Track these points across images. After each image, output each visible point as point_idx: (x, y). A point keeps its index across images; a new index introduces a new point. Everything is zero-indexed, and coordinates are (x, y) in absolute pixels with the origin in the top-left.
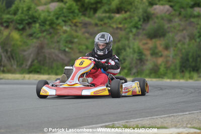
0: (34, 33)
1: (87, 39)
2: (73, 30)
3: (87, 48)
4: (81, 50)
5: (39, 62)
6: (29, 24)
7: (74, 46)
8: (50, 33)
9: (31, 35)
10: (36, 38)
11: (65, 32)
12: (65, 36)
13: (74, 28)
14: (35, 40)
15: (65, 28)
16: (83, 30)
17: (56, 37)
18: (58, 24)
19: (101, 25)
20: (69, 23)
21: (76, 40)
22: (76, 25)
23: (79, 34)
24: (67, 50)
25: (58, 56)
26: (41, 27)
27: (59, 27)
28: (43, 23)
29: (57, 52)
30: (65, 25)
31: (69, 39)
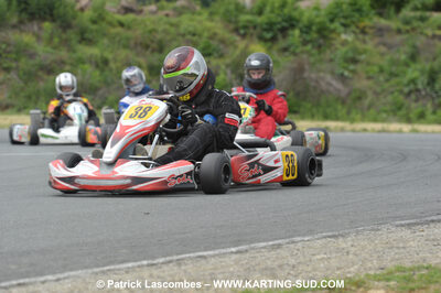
0: (292, 45)
1: (382, 55)
2: (357, 39)
3: (382, 70)
4: (371, 74)
5: (297, 94)
6: (284, 31)
7: (359, 68)
8: (320, 46)
9: (285, 50)
10: (295, 54)
11: (344, 43)
12: (344, 49)
13: (361, 36)
14: (292, 58)
15: (343, 37)
16: (377, 40)
17: (328, 52)
18: (333, 31)
19: (408, 31)
20: (353, 28)
21: (363, 57)
22: (363, 32)
23: (370, 46)
24: (346, 73)
25: (330, 85)
26: (304, 35)
27: (333, 35)
28: (307, 29)
29: (329, 77)
30: (345, 33)
31: (350, 55)
